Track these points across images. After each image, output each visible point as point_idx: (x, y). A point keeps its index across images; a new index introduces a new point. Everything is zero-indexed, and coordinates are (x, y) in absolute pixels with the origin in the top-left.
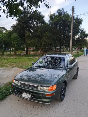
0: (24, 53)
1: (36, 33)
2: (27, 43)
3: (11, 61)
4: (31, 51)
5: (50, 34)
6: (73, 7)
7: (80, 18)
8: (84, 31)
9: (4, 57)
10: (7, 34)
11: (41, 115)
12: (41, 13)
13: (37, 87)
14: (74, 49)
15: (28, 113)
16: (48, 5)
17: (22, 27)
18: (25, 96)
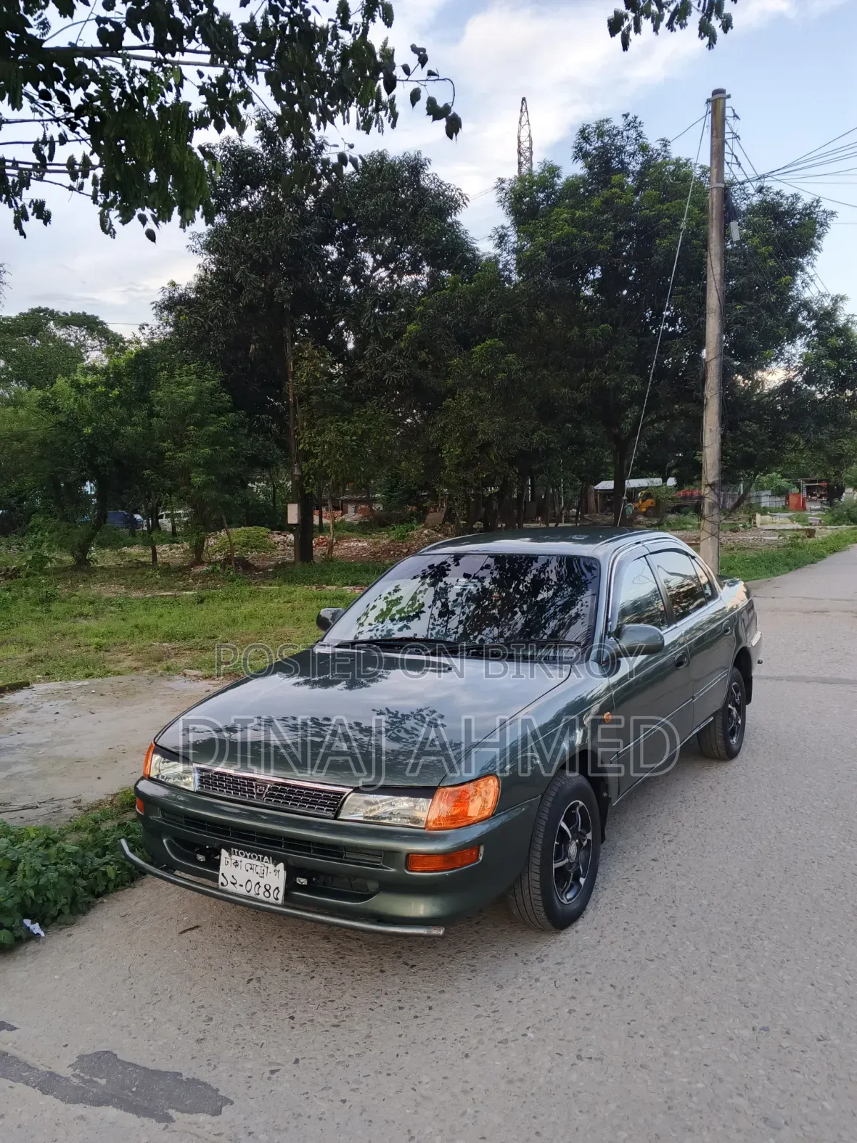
0: (283, 544)
1: (389, 355)
2: (307, 455)
3: (151, 620)
4: (350, 528)
5: (511, 357)
6: (718, 101)
7: (796, 197)
8: (841, 320)
9: (95, 589)
10: (118, 375)
11: (370, 1026)
12: (430, 170)
13: (336, 802)
14: (766, 501)
15: (260, 1014)
16: (447, 108)
17: (251, 308)
18: (241, 883)
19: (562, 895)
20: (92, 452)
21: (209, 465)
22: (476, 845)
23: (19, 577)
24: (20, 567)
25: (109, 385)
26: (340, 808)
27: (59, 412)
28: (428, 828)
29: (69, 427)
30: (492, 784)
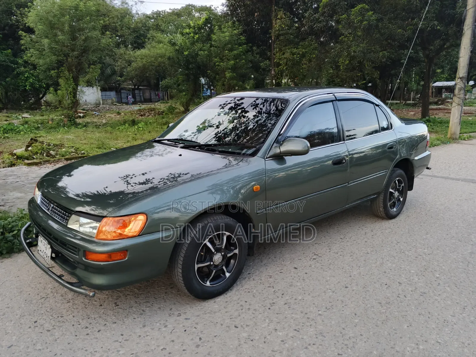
1: (317, 16)
2: (278, 65)
5: (371, 13)
10: (199, 28)
13: (68, 218)
18: (42, 251)
19: (206, 282)
20: (188, 62)
21: (234, 69)
22: (124, 251)
23: (163, 115)
24: (164, 111)
25: (195, 33)
26: (68, 221)
27: (176, 45)
28: (96, 237)
29: (180, 52)
30: (141, 218)
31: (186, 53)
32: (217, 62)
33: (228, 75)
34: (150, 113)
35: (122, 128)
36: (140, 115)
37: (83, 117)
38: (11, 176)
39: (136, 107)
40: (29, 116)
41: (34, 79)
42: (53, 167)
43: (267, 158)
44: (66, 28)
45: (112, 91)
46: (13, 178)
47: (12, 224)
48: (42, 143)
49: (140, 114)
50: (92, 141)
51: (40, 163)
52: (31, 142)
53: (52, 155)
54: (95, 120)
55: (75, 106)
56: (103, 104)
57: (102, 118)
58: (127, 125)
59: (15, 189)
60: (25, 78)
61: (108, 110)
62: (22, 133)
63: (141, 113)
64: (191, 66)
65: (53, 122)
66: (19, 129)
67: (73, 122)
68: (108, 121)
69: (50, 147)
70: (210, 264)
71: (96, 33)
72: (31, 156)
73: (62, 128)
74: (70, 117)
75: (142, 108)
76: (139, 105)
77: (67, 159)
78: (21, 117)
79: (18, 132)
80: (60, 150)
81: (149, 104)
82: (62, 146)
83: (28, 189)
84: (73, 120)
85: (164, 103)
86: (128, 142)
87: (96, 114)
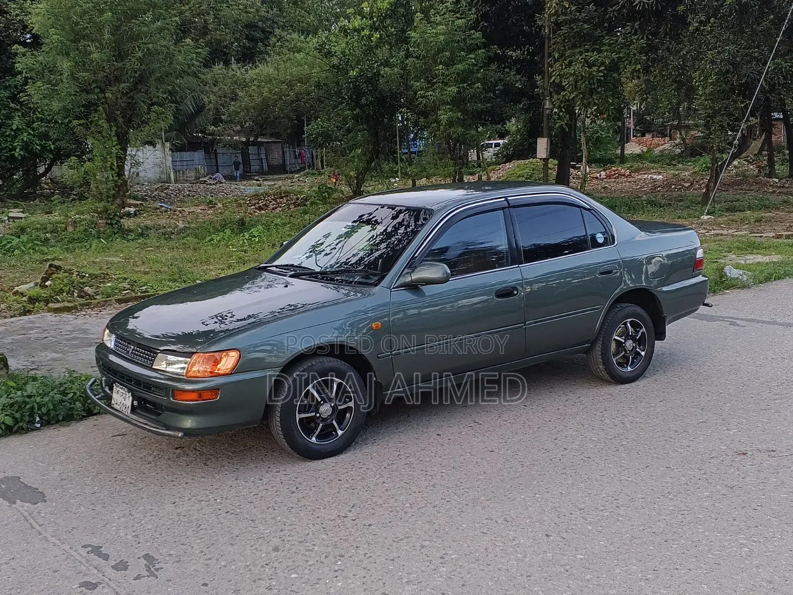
18: (119, 403)
19: (312, 437)
20: (357, 93)
21: (458, 102)
22: (215, 390)
23: (305, 205)
24: (307, 196)
25: (374, 28)
26: (153, 362)
27: (332, 56)
28: (186, 376)
29: (340, 69)
30: (234, 355)
31: (353, 73)
32: (422, 89)
33: (444, 116)
34: (278, 203)
35: (218, 238)
36: (256, 208)
37: (135, 215)
38: (31, 329)
39: (249, 188)
40: (21, 215)
41: (30, 134)
42: (97, 314)
43: (393, 288)
44: (106, 37)
45: (195, 150)
46: (37, 333)
47: (66, 386)
48: (70, 272)
49: (257, 205)
50: (157, 267)
51: (75, 308)
52: (50, 272)
53: (89, 295)
54: (162, 222)
55: (121, 193)
56: (176, 181)
57: (175, 217)
58: (228, 232)
59: (45, 348)
60: (13, 133)
61: (189, 196)
62: (16, 252)
63: (259, 201)
64: (364, 100)
65: (76, 227)
66: (11, 245)
67: (116, 226)
68: (189, 222)
69: (84, 280)
70: (315, 415)
71: (165, 43)
72: (53, 297)
73: (96, 240)
74: (111, 217)
75: (261, 190)
76: (257, 180)
77: (120, 301)
78: (6, 218)
79: (8, 251)
80: (102, 285)
81: (279, 179)
82: (105, 277)
83: (66, 348)
84: (116, 224)
85: (313, 174)
86: (229, 268)
87: (162, 206)
